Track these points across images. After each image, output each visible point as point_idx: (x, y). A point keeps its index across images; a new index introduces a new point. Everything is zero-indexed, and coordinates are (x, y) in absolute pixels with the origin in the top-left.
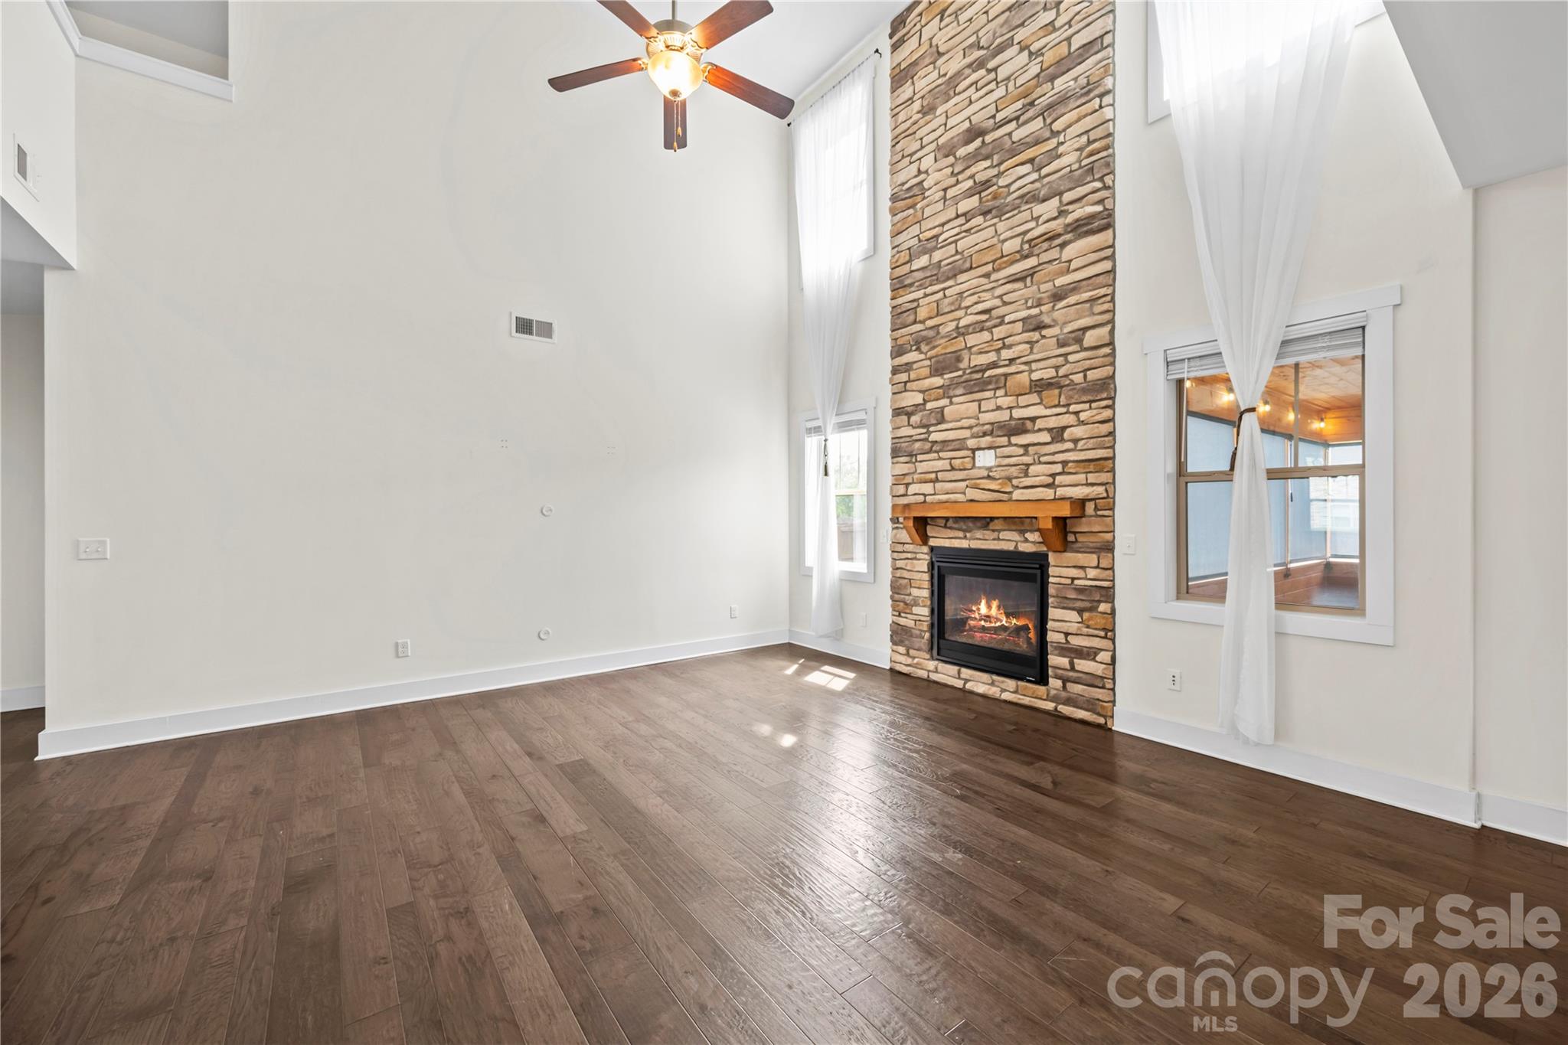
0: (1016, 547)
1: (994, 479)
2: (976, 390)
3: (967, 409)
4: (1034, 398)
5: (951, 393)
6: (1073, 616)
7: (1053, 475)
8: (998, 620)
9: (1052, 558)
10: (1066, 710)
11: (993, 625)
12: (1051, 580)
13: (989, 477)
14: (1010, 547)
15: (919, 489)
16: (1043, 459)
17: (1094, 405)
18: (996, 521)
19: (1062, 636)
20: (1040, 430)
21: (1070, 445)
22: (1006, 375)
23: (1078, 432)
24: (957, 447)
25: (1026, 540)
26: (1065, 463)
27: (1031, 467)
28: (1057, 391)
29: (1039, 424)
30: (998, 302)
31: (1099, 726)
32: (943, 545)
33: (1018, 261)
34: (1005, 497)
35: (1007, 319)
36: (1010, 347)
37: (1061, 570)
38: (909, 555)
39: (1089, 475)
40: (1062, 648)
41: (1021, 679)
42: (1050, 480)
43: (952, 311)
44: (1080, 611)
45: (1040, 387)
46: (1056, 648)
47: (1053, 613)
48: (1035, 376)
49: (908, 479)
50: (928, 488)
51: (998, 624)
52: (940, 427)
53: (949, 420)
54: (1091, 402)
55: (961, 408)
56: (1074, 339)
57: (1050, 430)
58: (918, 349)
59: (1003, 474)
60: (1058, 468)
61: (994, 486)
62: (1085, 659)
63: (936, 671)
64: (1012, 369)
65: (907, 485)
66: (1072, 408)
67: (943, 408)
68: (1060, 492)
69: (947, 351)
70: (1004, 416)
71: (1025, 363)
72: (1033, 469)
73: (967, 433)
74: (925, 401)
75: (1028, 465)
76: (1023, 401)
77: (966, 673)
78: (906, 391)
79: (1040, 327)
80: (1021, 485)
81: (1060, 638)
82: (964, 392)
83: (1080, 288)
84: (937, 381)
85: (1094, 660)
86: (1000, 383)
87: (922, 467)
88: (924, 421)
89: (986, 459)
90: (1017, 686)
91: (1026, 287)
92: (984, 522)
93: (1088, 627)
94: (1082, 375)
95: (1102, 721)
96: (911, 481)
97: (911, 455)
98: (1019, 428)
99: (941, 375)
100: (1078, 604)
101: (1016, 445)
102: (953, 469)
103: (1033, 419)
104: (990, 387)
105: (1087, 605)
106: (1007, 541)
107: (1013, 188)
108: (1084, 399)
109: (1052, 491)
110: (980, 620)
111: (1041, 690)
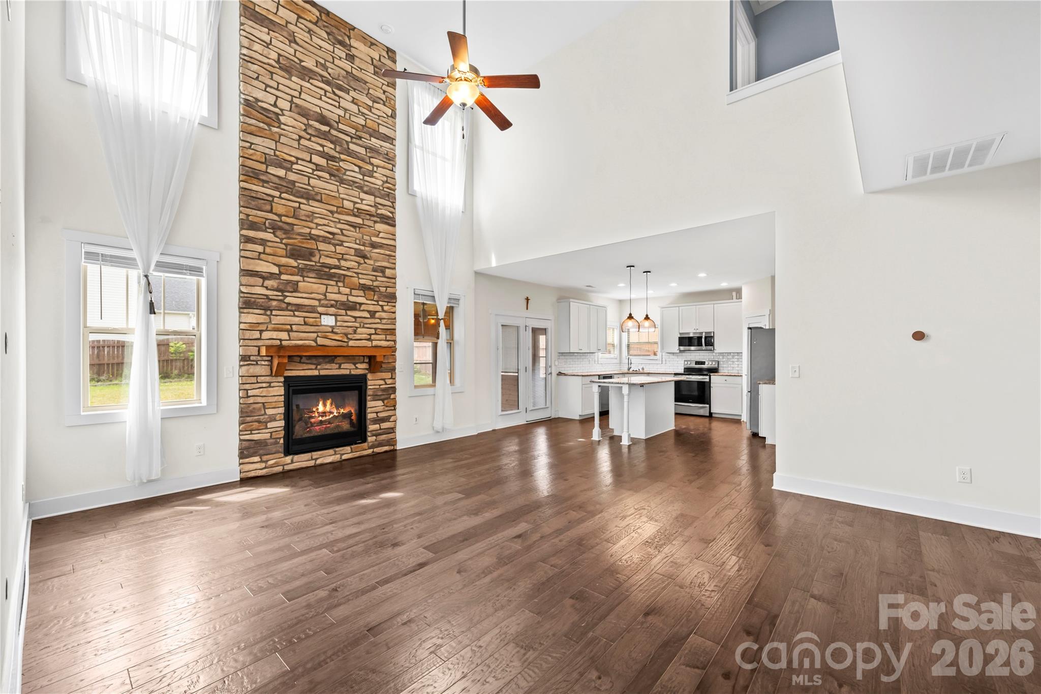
0: (350, 372)
1: (336, 333)
2: (325, 278)
3: (319, 288)
4: (361, 293)
5: (305, 274)
6: (380, 403)
7: (370, 335)
8: (331, 413)
9: (369, 376)
10: (377, 450)
11: (328, 418)
12: (369, 387)
13: (332, 332)
14: (347, 372)
15: (277, 336)
16: (366, 326)
17: (389, 304)
18: (338, 358)
19: (375, 414)
20: (363, 310)
21: (378, 321)
22: (345, 276)
23: (384, 315)
24: (310, 310)
25: (357, 368)
26: (376, 329)
27: (359, 329)
28: (373, 293)
29: (363, 307)
30: (339, 231)
31: (391, 451)
32: (298, 374)
33: (351, 215)
34: (345, 344)
35: (346, 244)
36: (346, 260)
37: (374, 383)
38: (264, 385)
39: (387, 336)
40: (376, 420)
41: (352, 445)
42: (369, 337)
43: (306, 221)
44: (383, 400)
45: (364, 288)
46: (372, 421)
47: (370, 404)
48: (362, 281)
49: (263, 327)
50: (284, 335)
51: (331, 416)
52: (294, 294)
53: (301, 291)
54: (388, 302)
55: (311, 286)
56: (381, 270)
57: (368, 311)
58: (274, 233)
59: (343, 331)
60: (373, 331)
61: (337, 337)
62: (385, 422)
63: (292, 462)
64: (349, 274)
65: (261, 332)
66: (381, 303)
67: (298, 282)
68: (375, 343)
69: (303, 246)
70: (344, 298)
71: (355, 273)
72: (359, 330)
73: (316, 303)
74: (281, 273)
75: (357, 328)
76: (354, 292)
77: (316, 454)
78: (259, 259)
79: (364, 257)
80: (354, 338)
81: (374, 415)
82: (316, 276)
83: (384, 247)
84: (293, 262)
85: (389, 422)
86: (341, 278)
87: (275, 320)
88: (280, 287)
89: (328, 321)
90: (351, 448)
91: (356, 232)
92: (330, 358)
93: (387, 407)
94: (385, 288)
95: (392, 448)
96: (265, 329)
97: (266, 309)
98: (354, 307)
99: (296, 259)
100: (383, 397)
101: (350, 316)
102: (306, 324)
103: (361, 304)
104: (335, 279)
105: (386, 396)
106: (347, 369)
107: (348, 173)
108: (386, 300)
109: (370, 343)
110: (319, 417)
111: (365, 445)
